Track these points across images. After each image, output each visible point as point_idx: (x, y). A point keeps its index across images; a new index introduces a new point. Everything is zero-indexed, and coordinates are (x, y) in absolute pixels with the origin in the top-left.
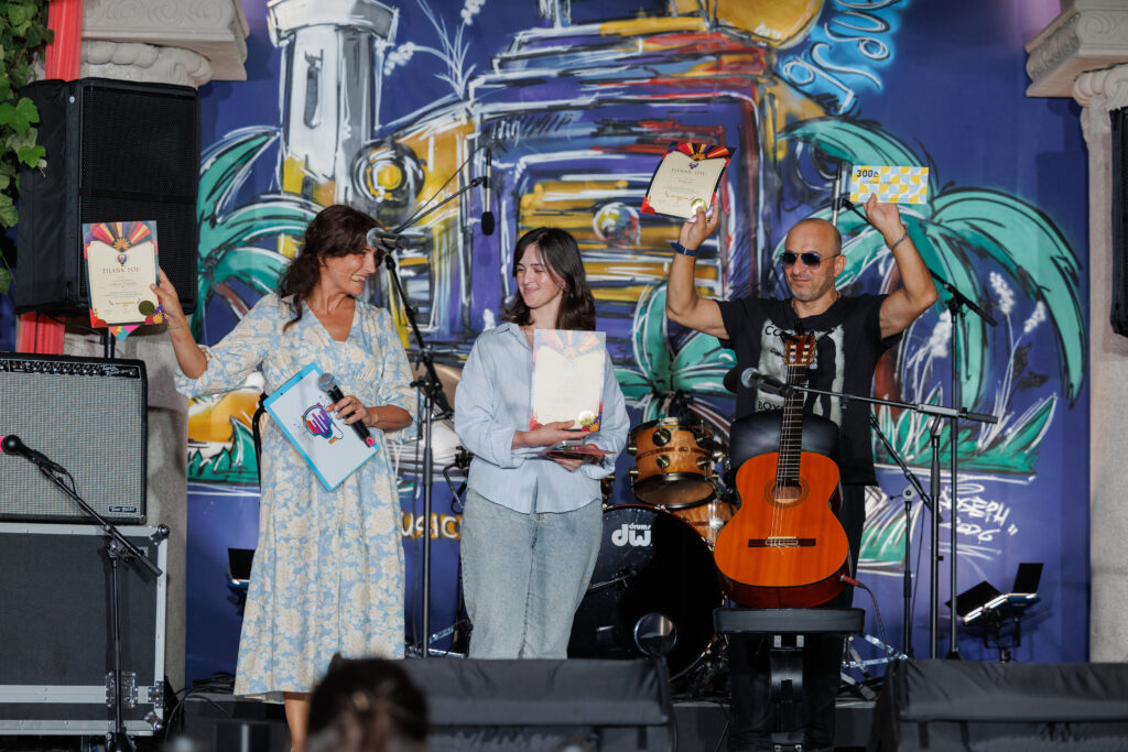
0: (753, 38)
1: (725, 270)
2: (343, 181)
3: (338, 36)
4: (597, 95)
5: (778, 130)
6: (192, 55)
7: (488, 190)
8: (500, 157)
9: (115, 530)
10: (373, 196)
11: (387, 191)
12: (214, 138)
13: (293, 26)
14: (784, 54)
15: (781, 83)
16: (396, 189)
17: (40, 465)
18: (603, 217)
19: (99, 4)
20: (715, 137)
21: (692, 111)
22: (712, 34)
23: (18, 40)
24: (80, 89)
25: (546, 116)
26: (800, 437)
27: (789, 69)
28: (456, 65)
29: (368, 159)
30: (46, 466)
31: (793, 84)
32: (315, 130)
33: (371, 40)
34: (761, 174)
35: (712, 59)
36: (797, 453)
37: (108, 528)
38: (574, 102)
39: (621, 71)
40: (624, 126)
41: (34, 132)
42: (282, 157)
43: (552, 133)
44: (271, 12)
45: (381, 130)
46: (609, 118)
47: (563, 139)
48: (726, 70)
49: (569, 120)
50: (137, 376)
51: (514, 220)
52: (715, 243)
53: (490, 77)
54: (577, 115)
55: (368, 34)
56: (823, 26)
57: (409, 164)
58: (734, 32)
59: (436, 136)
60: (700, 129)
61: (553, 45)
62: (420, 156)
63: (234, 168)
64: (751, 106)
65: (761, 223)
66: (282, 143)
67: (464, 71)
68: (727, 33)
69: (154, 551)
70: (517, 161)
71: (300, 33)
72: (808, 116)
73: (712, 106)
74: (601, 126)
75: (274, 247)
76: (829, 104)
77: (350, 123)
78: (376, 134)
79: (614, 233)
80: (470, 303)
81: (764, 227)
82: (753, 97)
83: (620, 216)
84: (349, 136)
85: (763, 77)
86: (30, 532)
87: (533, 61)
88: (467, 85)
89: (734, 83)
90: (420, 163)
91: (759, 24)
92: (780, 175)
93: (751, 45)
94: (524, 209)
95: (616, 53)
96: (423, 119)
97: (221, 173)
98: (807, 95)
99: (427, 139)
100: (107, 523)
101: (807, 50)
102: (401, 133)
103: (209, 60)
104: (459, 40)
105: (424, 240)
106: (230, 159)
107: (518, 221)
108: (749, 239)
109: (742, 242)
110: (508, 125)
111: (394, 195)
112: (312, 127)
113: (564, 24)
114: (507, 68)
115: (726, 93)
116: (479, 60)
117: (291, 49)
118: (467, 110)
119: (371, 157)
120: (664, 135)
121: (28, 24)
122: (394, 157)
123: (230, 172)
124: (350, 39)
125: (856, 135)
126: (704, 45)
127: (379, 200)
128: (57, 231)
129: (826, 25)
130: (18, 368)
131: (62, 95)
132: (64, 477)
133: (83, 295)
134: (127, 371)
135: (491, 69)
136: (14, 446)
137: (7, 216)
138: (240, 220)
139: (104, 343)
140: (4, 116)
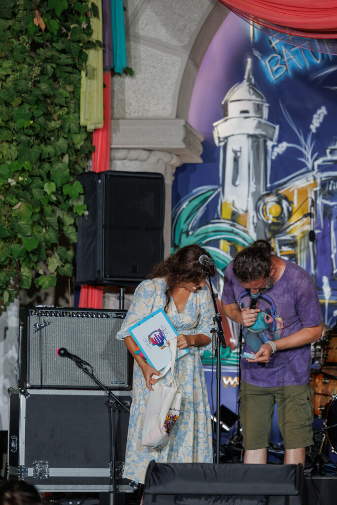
2: (252, 213)
3: (248, 140)
6: (168, 155)
7: (312, 219)
8: (330, 198)
9: (112, 393)
10: (267, 220)
11: (274, 217)
12: (187, 192)
13: (226, 135)
16: (278, 216)
17: (76, 362)
19: (119, 131)
23: (77, 151)
24: (103, 176)
28: (308, 153)
29: (264, 201)
30: (79, 362)
32: (238, 188)
33: (265, 142)
37: (108, 392)
41: (82, 197)
42: (221, 201)
44: (215, 129)
45: (270, 187)
53: (325, 159)
55: (263, 139)
57: (285, 204)
59: (298, 189)
62: (290, 199)
63: (197, 207)
66: (221, 194)
67: (312, 155)
71: (230, 139)
75: (217, 246)
77: (255, 183)
78: (268, 189)
80: (316, 273)
84: (254, 190)
86: (72, 394)
88: (313, 163)
90: (291, 203)
96: (291, 181)
97: (192, 209)
99: (293, 191)
100: (108, 389)
102: (280, 188)
103: (178, 155)
104: (309, 140)
105: (292, 242)
106: (196, 202)
110: (334, 183)
111: (277, 220)
112: (236, 186)
114: (334, 154)
116: (319, 151)
117: (225, 147)
118: (314, 176)
119: (266, 201)
121: (82, 143)
122: (277, 200)
123: (196, 209)
124: (255, 142)
127: (270, 222)
128: (93, 245)
130: (66, 315)
131: (95, 179)
132: (87, 366)
133: (106, 277)
134: (120, 315)
135: (325, 155)
136: (64, 353)
137: (73, 237)
138: (200, 233)
139: (119, 298)
140: (66, 190)
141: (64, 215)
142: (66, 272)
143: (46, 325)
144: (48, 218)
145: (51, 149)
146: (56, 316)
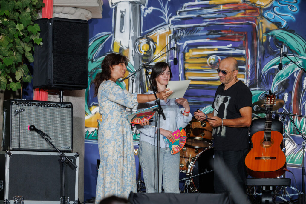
0: (256, 5)
1: (247, 75)
2: (131, 49)
3: (130, 5)
4: (208, 22)
5: (263, 33)
6: (86, 10)
7: (176, 51)
8: (179, 41)
9: (63, 154)
10: (141, 53)
11: (145, 52)
12: (93, 36)
13: (116, 2)
14: (265, 10)
15: (264, 19)
16: (147, 51)
17: (41, 134)
18: (210, 59)
20: (244, 35)
21: (237, 27)
22: (243, 4)
23: (34, 6)
24: (53, 21)
25: (193, 29)
26: (271, 126)
27: (267, 14)
28: (166, 13)
29: (139, 42)
30: (43, 135)
31: (268, 19)
32: (123, 33)
33: (140, 6)
34: (258, 46)
35: (243, 11)
36: (270, 131)
37: (61, 153)
38: (201, 25)
39: (215, 15)
40: (216, 32)
41: (39, 34)
42: (113, 42)
43: (195, 34)
45: (143, 33)
46: (212, 29)
47: (198, 36)
48: (247, 15)
49: (200, 30)
50: (70, 107)
51: (183, 60)
52: (244, 67)
53: (176, 17)
54: (202, 28)
55: (139, 4)
56: (277, 1)
57: (151, 43)
58: (250, 3)
59: (159, 35)
60: (239, 33)
61: (195, 7)
62: (155, 41)
63: (98, 45)
64: (255, 26)
65: (258, 61)
66: (113, 37)
67: (168, 15)
68: (248, 4)
69: (75, 160)
70: (184, 43)
71: (118, 4)
72: (273, 29)
73: (243, 26)
74: (209, 32)
76: (279, 25)
77: (134, 31)
78: (141, 35)
79: (213, 64)
81: (259, 62)
82: (256, 23)
83: (215, 59)
84: (133, 35)
85: (259, 17)
86: (38, 154)
87: (189, 12)
88: (169, 19)
89: (250, 19)
90: (155, 43)
91: (257, 1)
92: (264, 47)
93: (255, 7)
94: (186, 57)
95: (214, 10)
96: (155, 30)
97: (95, 46)
98: (272, 22)
99: (157, 36)
100: (61, 152)
101: (272, 9)
102: (149, 34)
103: (91, 12)
104: (166, 6)
106: (97, 42)
107: (184, 61)
108: (255, 66)
109: (252, 67)
110: (181, 32)
111: (147, 53)
112: (122, 32)
113: (198, 1)
114: (181, 14)
115: (247, 22)
116: (173, 12)
117: (116, 9)
118: (169, 27)
119: (140, 42)
120: (229, 34)
121: (37, 1)
122: (147, 41)
123: (98, 46)
124: (134, 6)
125: (287, 34)
126: (241, 7)
127: (142, 54)
128: (45, 64)
129: (278, 1)
130: (34, 105)
131: (47, 23)
132: (48, 138)
133: (54, 83)
134: (67, 106)
135: (176, 14)
136: (33, 129)
137: (31, 59)
138: (100, 60)
139: (60, 97)
140: (30, 29)
141: (25, 45)
142: (27, 80)
143: (21, 111)
144: (17, 47)
145: (19, 4)
146: (28, 105)
